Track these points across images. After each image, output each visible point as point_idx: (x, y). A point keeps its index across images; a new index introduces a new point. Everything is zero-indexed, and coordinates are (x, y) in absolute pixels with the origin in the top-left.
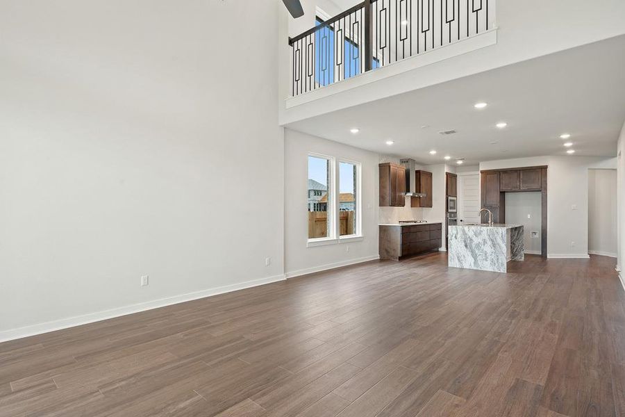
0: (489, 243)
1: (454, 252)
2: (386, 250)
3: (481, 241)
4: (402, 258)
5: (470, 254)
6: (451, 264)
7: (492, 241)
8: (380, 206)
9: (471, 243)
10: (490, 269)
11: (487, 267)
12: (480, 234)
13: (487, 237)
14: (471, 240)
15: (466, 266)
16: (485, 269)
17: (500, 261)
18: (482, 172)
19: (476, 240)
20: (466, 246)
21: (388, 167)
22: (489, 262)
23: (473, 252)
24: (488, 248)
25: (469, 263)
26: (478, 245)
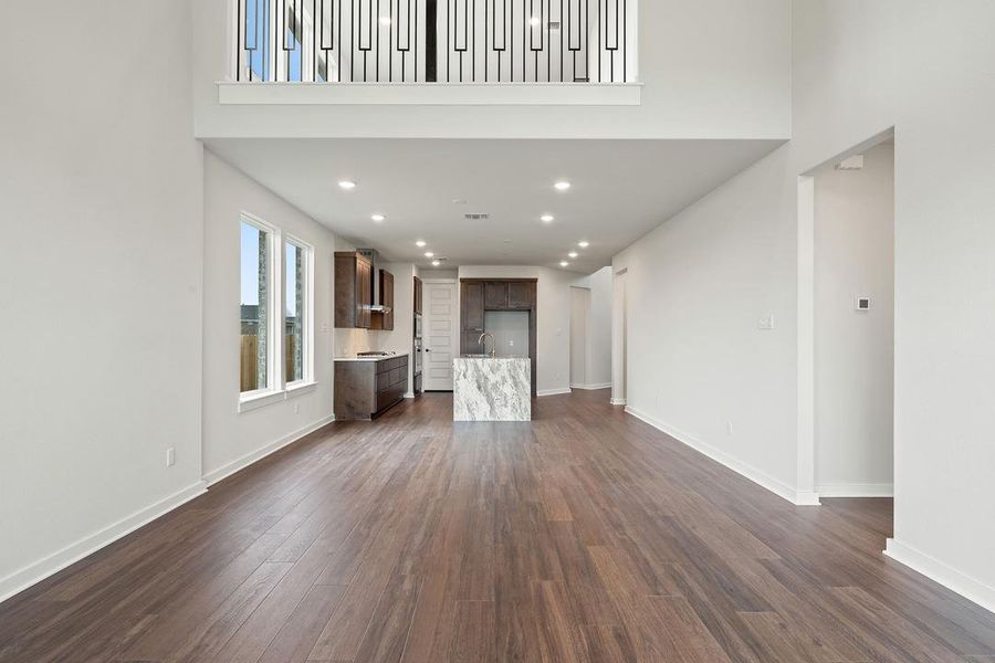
0: (510, 381)
1: (462, 399)
2: (349, 406)
3: (499, 380)
4: (376, 417)
5: (484, 398)
6: (457, 417)
7: (513, 378)
8: (336, 326)
9: (486, 383)
10: (510, 418)
11: (507, 415)
12: (498, 369)
13: (507, 376)
14: (486, 378)
15: (479, 418)
16: (504, 419)
17: (523, 406)
18: (462, 281)
19: (493, 379)
20: (479, 388)
21: (352, 260)
22: (510, 408)
23: (488, 396)
24: (508, 389)
25: (482, 413)
26: (495, 386)
